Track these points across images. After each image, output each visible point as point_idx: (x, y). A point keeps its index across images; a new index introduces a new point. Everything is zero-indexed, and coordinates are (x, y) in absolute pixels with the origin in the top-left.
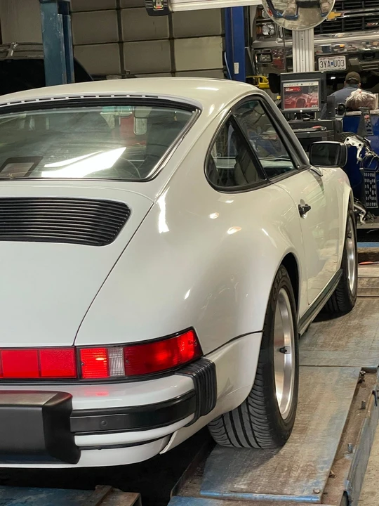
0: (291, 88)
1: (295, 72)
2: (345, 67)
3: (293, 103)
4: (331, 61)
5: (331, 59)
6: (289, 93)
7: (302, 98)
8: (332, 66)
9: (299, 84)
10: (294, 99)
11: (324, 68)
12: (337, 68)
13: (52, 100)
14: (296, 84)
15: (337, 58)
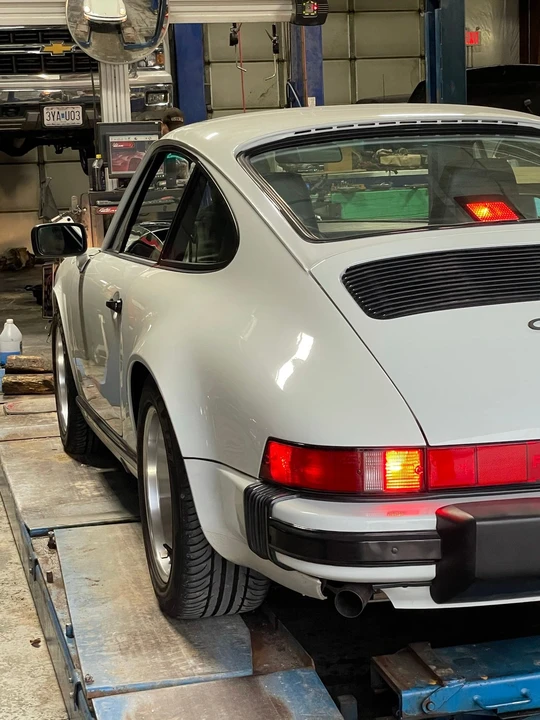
0: (120, 143)
1: (106, 122)
2: (81, 122)
3: (125, 163)
4: (61, 113)
5: (63, 109)
6: (118, 150)
7: (136, 157)
8: (63, 120)
9: (132, 138)
10: (126, 159)
11: (51, 122)
12: (70, 122)
13: (377, 125)
14: (127, 137)
15: (70, 109)
